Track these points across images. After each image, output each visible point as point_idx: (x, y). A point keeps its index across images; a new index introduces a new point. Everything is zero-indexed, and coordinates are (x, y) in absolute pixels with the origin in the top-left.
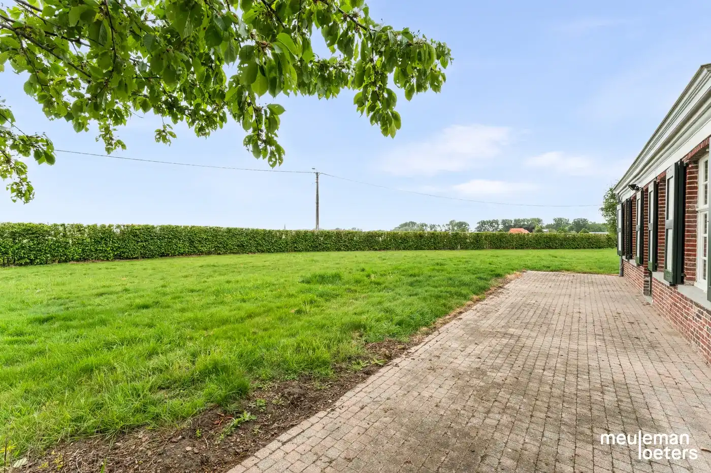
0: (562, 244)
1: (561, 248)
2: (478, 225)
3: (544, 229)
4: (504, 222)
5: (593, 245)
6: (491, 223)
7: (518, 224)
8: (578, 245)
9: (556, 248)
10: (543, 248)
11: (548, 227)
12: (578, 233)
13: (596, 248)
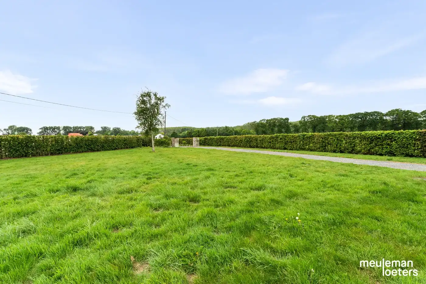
0: (103, 147)
1: (103, 150)
2: (41, 130)
3: (94, 133)
4: (65, 128)
5: (128, 145)
6: (53, 129)
7: (76, 130)
8: (117, 146)
9: (98, 150)
10: (86, 152)
11: (98, 132)
12: (116, 135)
13: (130, 147)
